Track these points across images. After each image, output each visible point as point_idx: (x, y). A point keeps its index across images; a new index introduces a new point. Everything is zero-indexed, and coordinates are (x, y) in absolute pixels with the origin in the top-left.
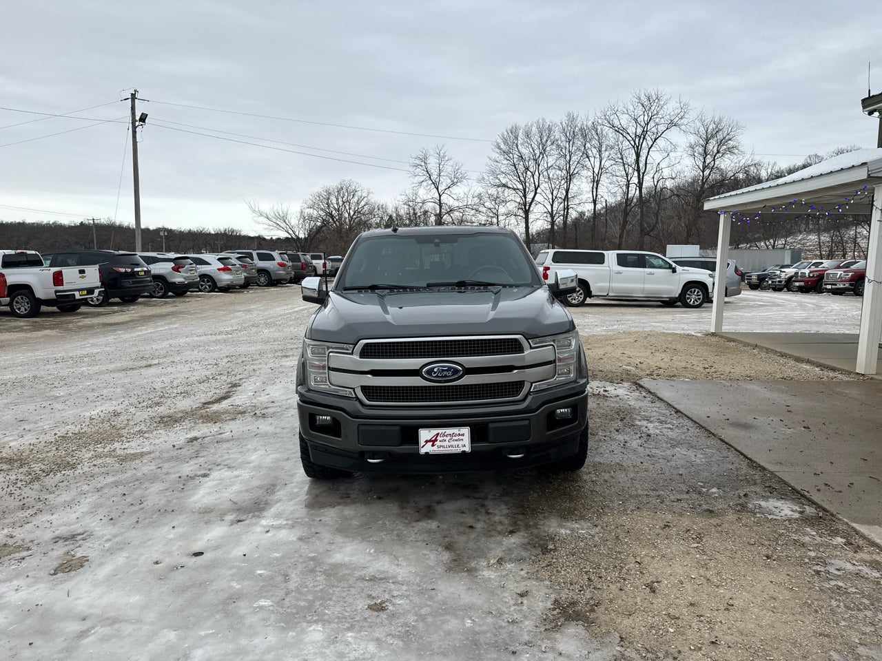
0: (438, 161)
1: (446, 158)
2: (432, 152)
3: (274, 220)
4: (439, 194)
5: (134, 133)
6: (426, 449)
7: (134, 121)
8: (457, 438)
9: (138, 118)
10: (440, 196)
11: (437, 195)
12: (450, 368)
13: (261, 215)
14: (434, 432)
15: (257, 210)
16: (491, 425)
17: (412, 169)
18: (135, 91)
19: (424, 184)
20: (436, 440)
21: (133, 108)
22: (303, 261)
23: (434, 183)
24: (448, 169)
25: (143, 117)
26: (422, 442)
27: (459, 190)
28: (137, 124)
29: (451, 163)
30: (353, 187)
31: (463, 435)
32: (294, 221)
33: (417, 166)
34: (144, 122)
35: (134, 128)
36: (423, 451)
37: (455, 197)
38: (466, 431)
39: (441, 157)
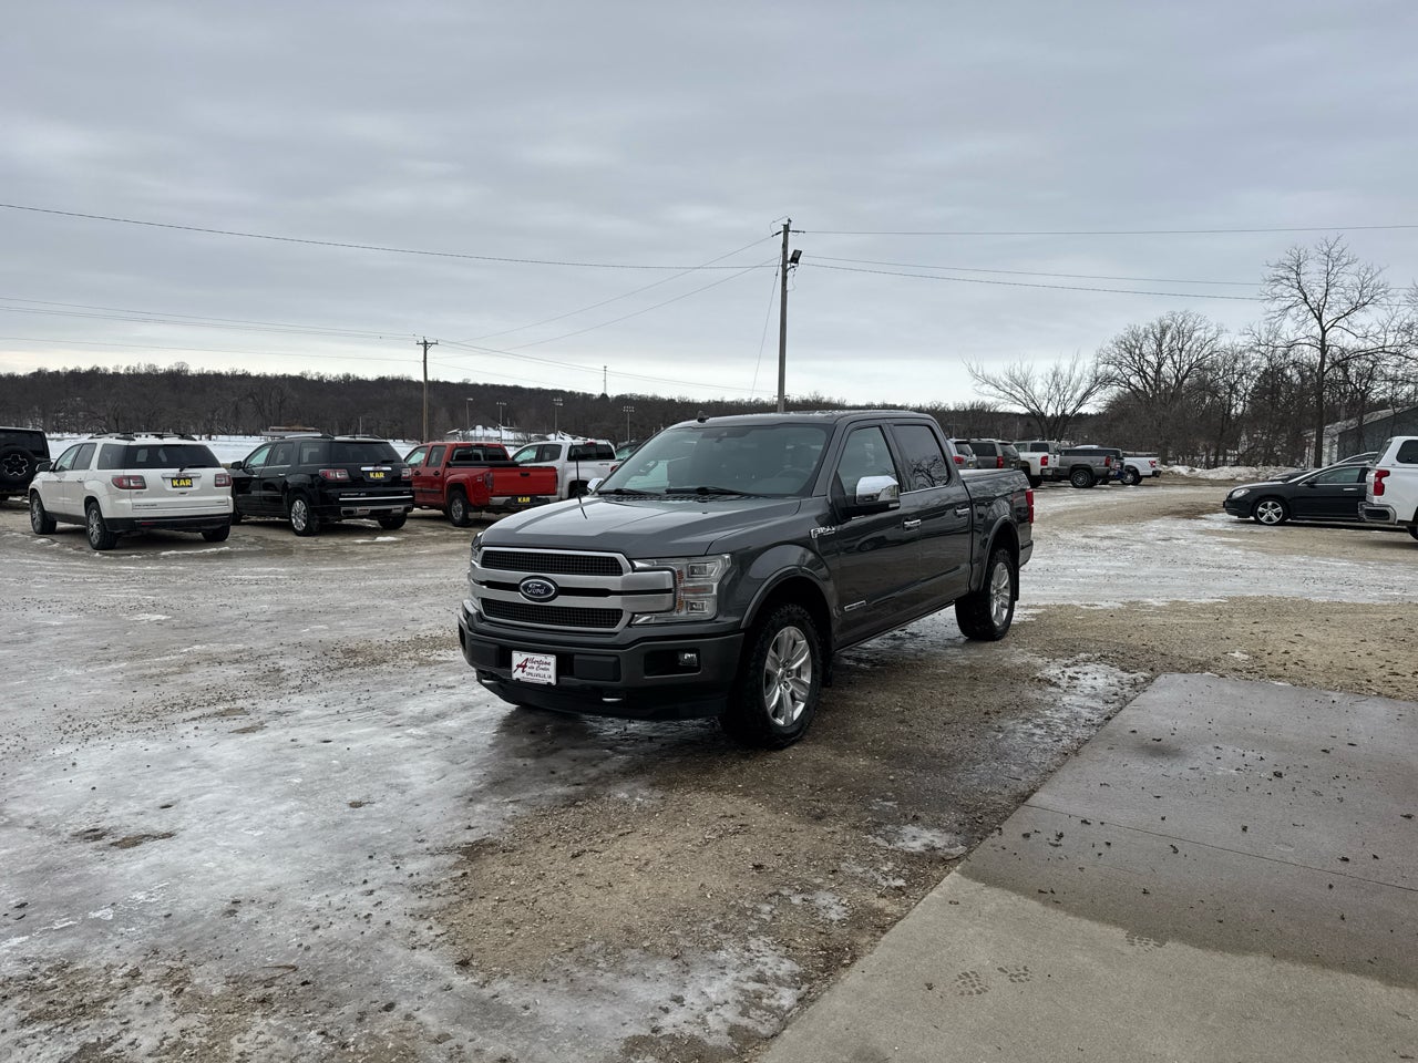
0: (1325, 268)
1: (1344, 260)
2: (1313, 252)
3: (1008, 389)
4: (1322, 328)
5: (785, 278)
6: (517, 674)
7: (785, 262)
8: (543, 666)
9: (789, 258)
10: (1324, 332)
11: (1317, 330)
12: (543, 585)
13: (987, 382)
14: (526, 656)
15: (980, 374)
16: (576, 657)
17: (1267, 288)
18: (789, 221)
19: (1293, 311)
20: (525, 666)
21: (785, 246)
22: (1000, 454)
23: (1312, 310)
24: (1347, 279)
25: (796, 256)
26: (514, 668)
27: (1368, 320)
28: (788, 266)
29: (1354, 268)
30: (1191, 324)
31: (549, 664)
32: (1039, 389)
33: (1277, 280)
34: (797, 262)
35: (785, 271)
36: (515, 676)
37: (1359, 332)
38: (552, 659)
39: (1332, 259)
